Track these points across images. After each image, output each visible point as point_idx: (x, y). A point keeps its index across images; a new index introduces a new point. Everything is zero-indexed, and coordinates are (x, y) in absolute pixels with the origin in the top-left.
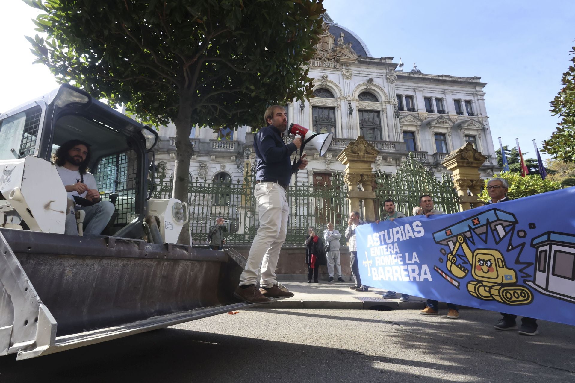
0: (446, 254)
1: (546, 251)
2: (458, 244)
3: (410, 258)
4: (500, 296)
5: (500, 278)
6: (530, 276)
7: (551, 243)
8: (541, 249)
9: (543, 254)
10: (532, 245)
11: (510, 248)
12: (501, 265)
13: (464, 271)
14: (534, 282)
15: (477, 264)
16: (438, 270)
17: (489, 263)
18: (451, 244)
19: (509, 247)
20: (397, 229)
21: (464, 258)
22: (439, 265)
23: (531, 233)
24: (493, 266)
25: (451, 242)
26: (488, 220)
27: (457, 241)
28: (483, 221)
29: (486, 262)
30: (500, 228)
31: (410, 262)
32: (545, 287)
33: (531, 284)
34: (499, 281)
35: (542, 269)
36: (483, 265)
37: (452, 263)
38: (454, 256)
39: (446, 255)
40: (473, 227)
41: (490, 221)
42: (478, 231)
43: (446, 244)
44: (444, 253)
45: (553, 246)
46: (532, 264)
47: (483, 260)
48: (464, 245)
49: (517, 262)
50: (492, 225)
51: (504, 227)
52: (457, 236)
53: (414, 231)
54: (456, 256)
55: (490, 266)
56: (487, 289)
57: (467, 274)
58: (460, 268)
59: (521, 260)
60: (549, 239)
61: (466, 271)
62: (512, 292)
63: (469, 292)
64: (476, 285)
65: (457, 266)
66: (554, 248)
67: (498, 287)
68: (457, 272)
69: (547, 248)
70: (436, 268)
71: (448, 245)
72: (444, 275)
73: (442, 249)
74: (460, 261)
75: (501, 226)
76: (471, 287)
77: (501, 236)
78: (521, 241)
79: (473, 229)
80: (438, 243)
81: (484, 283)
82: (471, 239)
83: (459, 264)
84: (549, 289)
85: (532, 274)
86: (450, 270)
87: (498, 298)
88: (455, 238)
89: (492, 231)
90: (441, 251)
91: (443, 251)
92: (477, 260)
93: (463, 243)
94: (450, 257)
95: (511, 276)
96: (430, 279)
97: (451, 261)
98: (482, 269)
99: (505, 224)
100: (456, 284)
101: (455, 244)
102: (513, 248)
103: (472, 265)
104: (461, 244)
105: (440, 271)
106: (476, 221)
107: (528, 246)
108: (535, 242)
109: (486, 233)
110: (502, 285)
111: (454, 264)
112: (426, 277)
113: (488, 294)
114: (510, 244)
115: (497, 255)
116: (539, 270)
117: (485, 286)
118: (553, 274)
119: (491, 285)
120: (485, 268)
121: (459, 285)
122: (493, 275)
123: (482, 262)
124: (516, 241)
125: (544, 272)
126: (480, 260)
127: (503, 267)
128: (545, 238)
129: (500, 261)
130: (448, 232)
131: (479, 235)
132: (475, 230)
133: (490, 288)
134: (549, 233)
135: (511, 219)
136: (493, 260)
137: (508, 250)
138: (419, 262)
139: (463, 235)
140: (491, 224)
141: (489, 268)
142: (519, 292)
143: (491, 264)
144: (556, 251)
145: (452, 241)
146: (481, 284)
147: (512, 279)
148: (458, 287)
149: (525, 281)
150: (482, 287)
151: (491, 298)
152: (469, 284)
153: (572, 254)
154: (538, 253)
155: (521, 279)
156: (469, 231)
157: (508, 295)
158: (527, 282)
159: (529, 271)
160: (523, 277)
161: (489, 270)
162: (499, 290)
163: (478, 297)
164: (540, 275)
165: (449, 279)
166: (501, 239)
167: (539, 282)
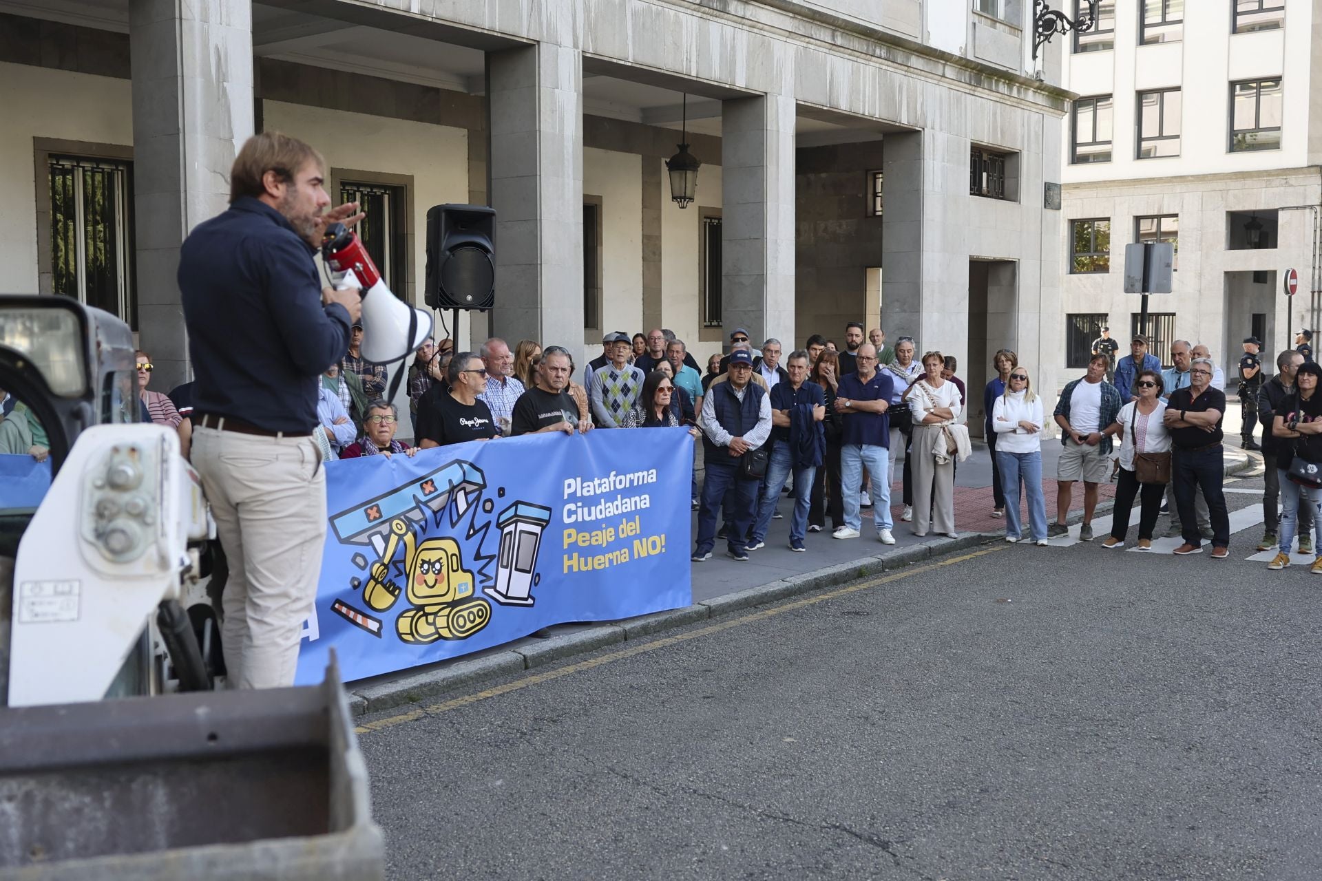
1: (510, 533)
2: (394, 538)
4: (446, 626)
5: (452, 591)
6: (492, 578)
7: (517, 518)
8: (506, 530)
9: (508, 537)
10: (498, 526)
11: (472, 532)
12: (455, 568)
13: (392, 593)
14: (494, 587)
15: (418, 571)
17: (437, 566)
18: (378, 541)
19: (469, 531)
21: (402, 566)
23: (500, 504)
24: (444, 571)
25: (379, 536)
26: (450, 482)
27: (392, 531)
28: (441, 487)
29: (434, 564)
30: (461, 498)
32: (505, 593)
33: (491, 592)
34: (448, 598)
35: (505, 564)
36: (428, 571)
38: (386, 566)
39: (369, 567)
40: (423, 499)
41: (454, 484)
43: (368, 541)
46: (495, 556)
49: (478, 557)
51: (467, 495)
52: (390, 520)
55: (440, 571)
56: (431, 619)
57: (397, 597)
58: (387, 589)
59: (483, 554)
60: (516, 515)
61: (397, 592)
62: (465, 613)
63: (400, 635)
64: (413, 617)
65: (386, 586)
66: (521, 526)
67: (446, 611)
69: (512, 528)
70: (337, 606)
71: (371, 543)
72: (351, 615)
73: (357, 555)
74: (392, 573)
75: (463, 492)
77: (462, 512)
78: (487, 517)
79: (425, 504)
80: (347, 541)
81: (427, 610)
83: (391, 581)
84: (509, 595)
85: (493, 575)
86: (367, 599)
87: (445, 632)
88: (387, 524)
90: (354, 560)
92: (420, 563)
93: (404, 534)
95: (466, 584)
97: (377, 581)
98: (425, 581)
99: (470, 488)
101: (386, 539)
102: (476, 532)
103: (408, 576)
104: (400, 538)
106: (428, 487)
107: (493, 525)
108: (503, 518)
109: (444, 509)
110: (453, 604)
111: (381, 583)
113: (432, 630)
114: (472, 526)
115: (452, 547)
116: (502, 566)
117: (426, 615)
118: (516, 569)
119: (436, 609)
120: (431, 578)
121: (380, 629)
122: (441, 588)
123: (426, 566)
124: (480, 520)
125: (506, 567)
126: (425, 562)
127: (457, 570)
128: (511, 512)
129: (454, 558)
130: (373, 513)
133: (435, 614)
134: (516, 504)
135: (479, 478)
136: (444, 560)
137: (468, 537)
139: (402, 517)
141: (438, 577)
142: (475, 610)
143: (441, 566)
144: (521, 532)
145: (380, 533)
146: (421, 613)
147: (467, 589)
148: (378, 634)
149: (484, 588)
150: (424, 618)
151: (437, 636)
152: (401, 620)
153: (536, 534)
154: (503, 538)
155: (479, 587)
156: (417, 507)
157: (461, 621)
158: (486, 590)
159: (491, 570)
160: (481, 582)
161: (436, 580)
162: (448, 616)
163: (415, 642)
164: (503, 575)
165: (360, 620)
166: (459, 517)
167: (501, 586)
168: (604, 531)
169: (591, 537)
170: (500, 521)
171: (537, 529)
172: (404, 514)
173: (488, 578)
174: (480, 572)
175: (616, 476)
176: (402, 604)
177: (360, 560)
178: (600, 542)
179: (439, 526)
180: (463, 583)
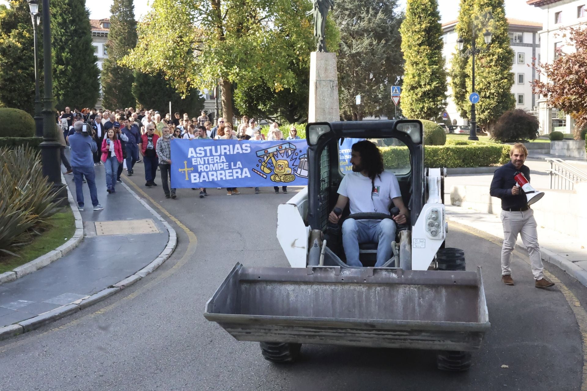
0: (261, 162)
2: (269, 157)
3: (235, 165)
9: (302, 162)
12: (287, 167)
14: (296, 172)
15: (277, 166)
18: (265, 157)
20: (227, 146)
21: (272, 164)
22: (256, 168)
23: (300, 154)
24: (284, 167)
28: (284, 148)
30: (290, 151)
31: (235, 167)
33: (295, 173)
34: (285, 173)
35: (300, 167)
36: (279, 167)
37: (264, 167)
38: (266, 163)
40: (278, 150)
41: (287, 148)
42: (281, 152)
45: (305, 159)
46: (298, 165)
47: (280, 165)
48: (273, 158)
49: (293, 165)
50: (287, 150)
52: (269, 154)
53: (242, 149)
55: (282, 167)
58: (269, 169)
59: (294, 164)
61: (271, 170)
62: (288, 177)
64: (275, 176)
68: (267, 171)
69: (303, 160)
70: (253, 170)
71: (264, 158)
72: (259, 173)
74: (269, 165)
76: (272, 177)
77: (290, 154)
78: (296, 157)
80: (258, 157)
82: (277, 155)
83: (268, 167)
84: (301, 174)
86: (262, 170)
87: (283, 181)
89: (286, 152)
90: (258, 161)
94: (263, 163)
96: (249, 176)
98: (279, 169)
99: (292, 150)
100: (265, 176)
101: (267, 157)
102: (293, 160)
103: (275, 167)
104: (271, 158)
105: (256, 171)
106: (280, 147)
107: (298, 159)
108: (300, 157)
109: (284, 153)
110: (285, 175)
112: (246, 175)
113: (279, 179)
114: (292, 158)
115: (286, 162)
117: (278, 176)
118: (303, 169)
119: (281, 175)
121: (267, 177)
122: (283, 171)
124: (294, 157)
128: (303, 156)
129: (287, 165)
130: (265, 152)
131: (280, 154)
133: (281, 176)
135: (294, 148)
136: (284, 165)
137: (291, 160)
138: (241, 167)
142: (291, 177)
144: (305, 161)
151: (280, 181)
154: (300, 162)
155: (293, 172)
156: (276, 151)
157: (287, 179)
159: (296, 168)
161: (282, 169)
163: (275, 181)
164: (299, 170)
165: (261, 174)
166: (289, 156)
167: (299, 172)
173: (295, 170)
176: (272, 173)
177: (260, 161)
179: (283, 157)
180: (289, 170)
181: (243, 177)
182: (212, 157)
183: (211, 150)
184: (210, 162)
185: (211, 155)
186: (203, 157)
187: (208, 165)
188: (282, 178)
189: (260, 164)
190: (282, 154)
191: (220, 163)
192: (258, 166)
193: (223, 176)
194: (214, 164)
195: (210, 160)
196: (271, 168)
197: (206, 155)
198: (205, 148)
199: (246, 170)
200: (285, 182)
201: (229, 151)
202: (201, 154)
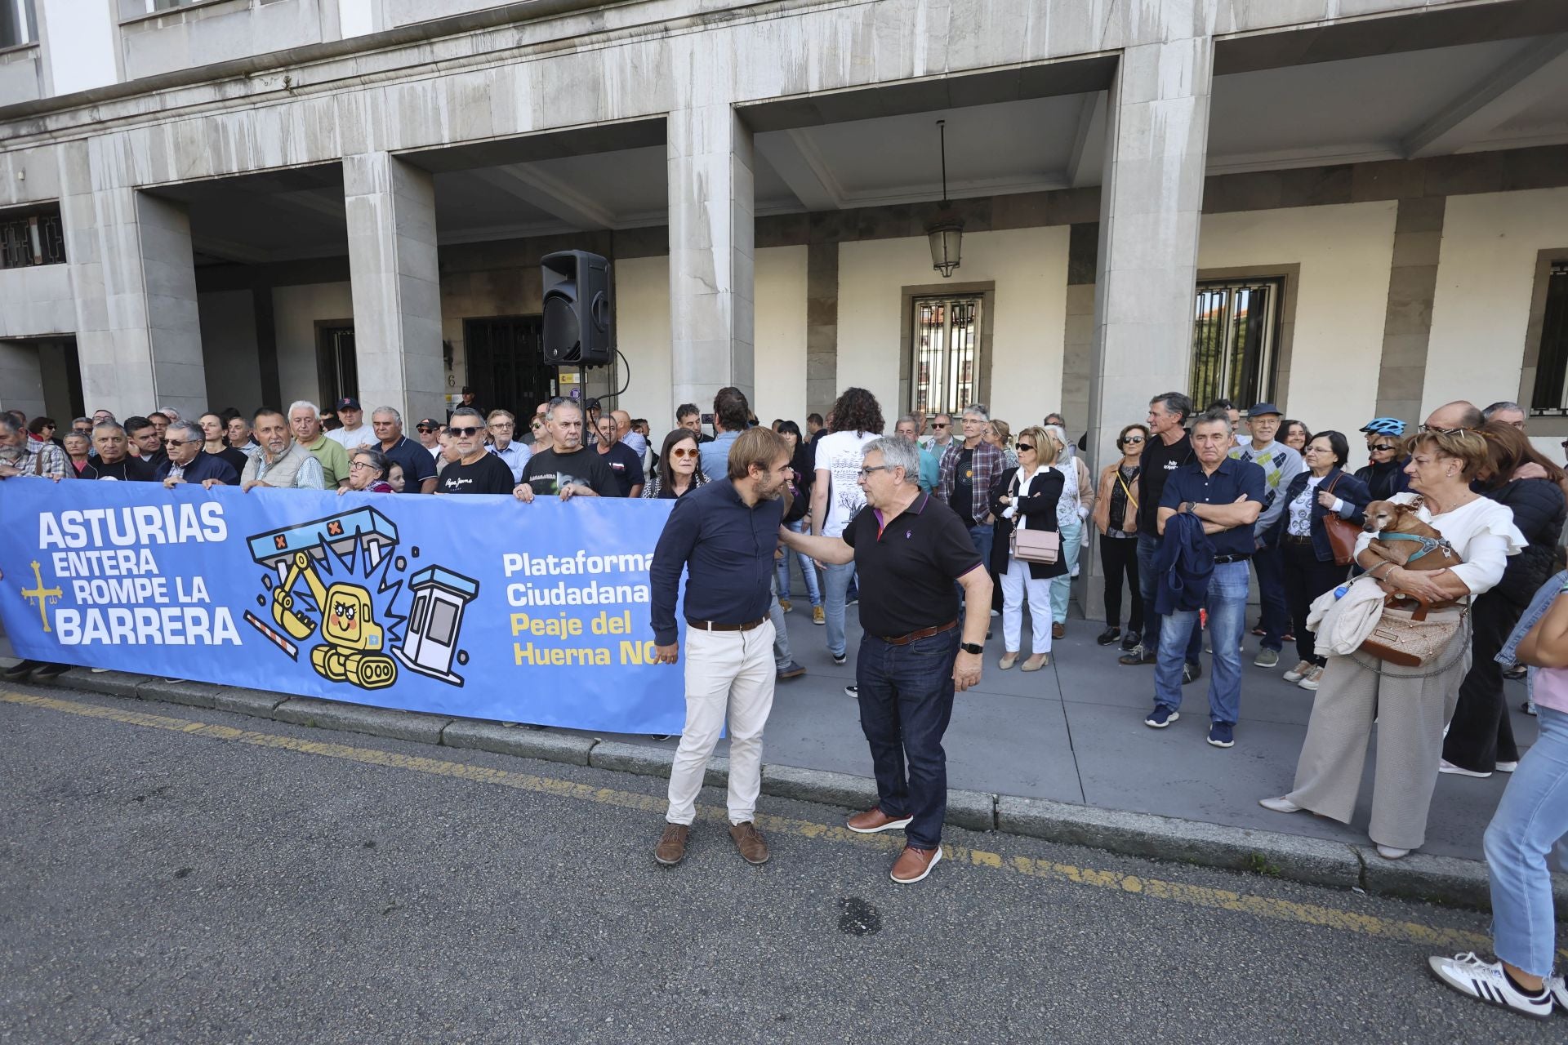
1: (424, 597)
4: (357, 673)
5: (363, 639)
6: (400, 640)
7: (434, 584)
8: (420, 594)
9: (421, 601)
10: (411, 586)
11: (383, 587)
12: (367, 618)
13: (308, 625)
14: (402, 649)
15: (333, 612)
16: (253, 620)
19: (381, 585)
21: (309, 600)
22: (257, 610)
24: (357, 617)
25: (285, 563)
26: (358, 528)
27: (294, 562)
28: (350, 531)
29: (347, 609)
30: (374, 546)
32: (413, 659)
33: (398, 652)
34: (360, 646)
35: (415, 628)
36: (341, 614)
37: (284, 609)
40: (328, 538)
41: (362, 531)
42: (341, 548)
43: (274, 566)
44: (269, 585)
45: (435, 590)
46: (405, 618)
47: (343, 606)
48: (310, 574)
49: (388, 614)
50: (365, 539)
51: (380, 547)
52: (297, 551)
54: (292, 594)
55: (353, 617)
56: (342, 660)
57: (312, 631)
58: (301, 620)
59: (394, 611)
60: (431, 580)
61: (312, 626)
62: (373, 665)
63: (314, 665)
64: (326, 653)
65: (296, 615)
66: (437, 593)
67: (357, 657)
68: (294, 626)
69: (426, 592)
70: (249, 617)
71: (276, 569)
72: (267, 632)
74: (300, 605)
75: (375, 543)
76: (318, 658)
77: (375, 563)
78: (399, 576)
79: (329, 544)
81: (340, 650)
82: (324, 563)
83: (299, 612)
84: (419, 662)
85: (403, 636)
86: (279, 621)
87: (353, 677)
88: (292, 556)
89: (364, 550)
91: (267, 580)
92: (334, 604)
93: (306, 569)
95: (376, 638)
96: (237, 641)
97: (282, 605)
98: (339, 623)
99: (383, 541)
100: (292, 650)
101: (289, 568)
102: (387, 588)
103: (323, 614)
104: (301, 571)
105: (258, 624)
106: (335, 529)
107: (406, 585)
108: (416, 580)
110: (364, 653)
111: (290, 609)
112: (226, 635)
113: (341, 670)
114: (384, 580)
115: (364, 597)
116: (412, 630)
117: (339, 655)
118: (428, 637)
119: (347, 652)
120: (344, 621)
121: (297, 653)
122: (352, 634)
123: (340, 609)
124: (392, 576)
125: (417, 632)
126: (339, 604)
127: (368, 621)
128: (428, 575)
129: (366, 608)
131: (339, 556)
132: (333, 546)
133: (347, 657)
134: (433, 568)
135: (391, 533)
136: (357, 608)
137: (380, 591)
140: (363, 538)
141: (351, 622)
142: (382, 666)
144: (437, 599)
145: (287, 561)
146: (334, 651)
147: (377, 643)
148: (295, 658)
149: (392, 646)
150: (336, 657)
151: (344, 677)
152: (315, 652)
153: (457, 607)
154: (416, 600)
155: (388, 644)
156: (321, 545)
157: (369, 672)
158: (394, 650)
159: (400, 630)
160: (390, 640)
161: (349, 625)
162: (359, 662)
163: (326, 676)
164: (413, 638)
165: (279, 640)
166: (374, 569)
167: (410, 649)
168: (563, 621)
169: (546, 625)
170: (413, 583)
171: (459, 602)
172: (308, 548)
173: (398, 639)
174: (390, 630)
175: (587, 556)
176: (316, 639)
178: (557, 632)
179: (351, 571)
180: (371, 636)
181: (218, 641)
182: (111, 553)
183: (103, 523)
184: (109, 572)
185: (108, 544)
186: (84, 549)
187: (102, 583)
188: (351, 666)
189: (268, 596)
190: (348, 559)
191: (140, 576)
192: (261, 600)
193: (152, 630)
194: (119, 579)
195: (107, 564)
196: (310, 614)
197: (90, 546)
198: (88, 514)
199: (222, 613)
200: (361, 685)
201: (164, 528)
202: (75, 536)
